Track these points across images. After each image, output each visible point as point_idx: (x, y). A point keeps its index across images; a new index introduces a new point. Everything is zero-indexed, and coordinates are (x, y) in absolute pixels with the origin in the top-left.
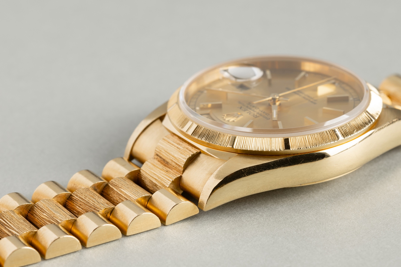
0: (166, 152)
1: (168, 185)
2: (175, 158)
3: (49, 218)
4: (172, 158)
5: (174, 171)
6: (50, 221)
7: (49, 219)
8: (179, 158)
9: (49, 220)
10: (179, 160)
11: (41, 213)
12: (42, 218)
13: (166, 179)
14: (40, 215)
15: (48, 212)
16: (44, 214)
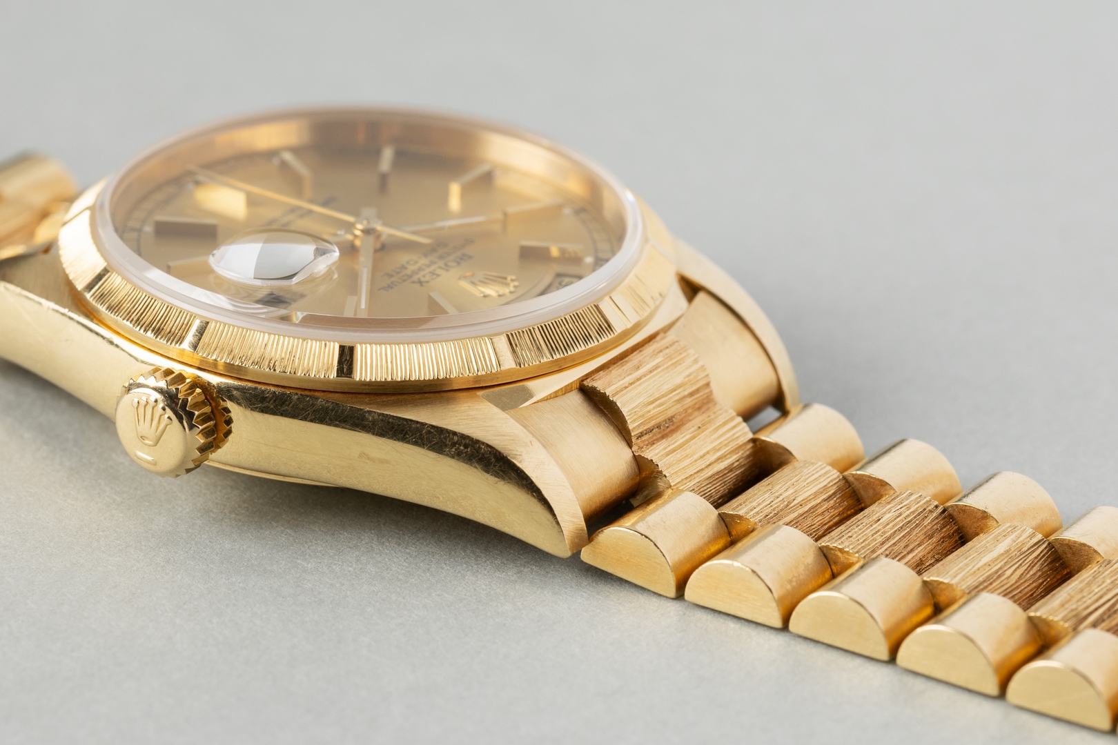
0: (652, 402)
1: (745, 434)
2: (680, 386)
3: (1024, 562)
4: (675, 396)
5: (693, 416)
6: (1032, 562)
7: (1026, 562)
8: (689, 376)
9: (1028, 564)
10: (692, 377)
11: (1002, 581)
12: (1016, 582)
13: (729, 431)
14: (1009, 585)
15: (1002, 563)
16: (1009, 573)
